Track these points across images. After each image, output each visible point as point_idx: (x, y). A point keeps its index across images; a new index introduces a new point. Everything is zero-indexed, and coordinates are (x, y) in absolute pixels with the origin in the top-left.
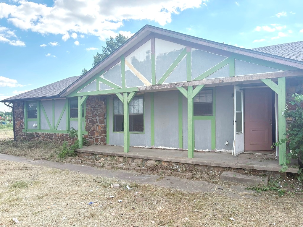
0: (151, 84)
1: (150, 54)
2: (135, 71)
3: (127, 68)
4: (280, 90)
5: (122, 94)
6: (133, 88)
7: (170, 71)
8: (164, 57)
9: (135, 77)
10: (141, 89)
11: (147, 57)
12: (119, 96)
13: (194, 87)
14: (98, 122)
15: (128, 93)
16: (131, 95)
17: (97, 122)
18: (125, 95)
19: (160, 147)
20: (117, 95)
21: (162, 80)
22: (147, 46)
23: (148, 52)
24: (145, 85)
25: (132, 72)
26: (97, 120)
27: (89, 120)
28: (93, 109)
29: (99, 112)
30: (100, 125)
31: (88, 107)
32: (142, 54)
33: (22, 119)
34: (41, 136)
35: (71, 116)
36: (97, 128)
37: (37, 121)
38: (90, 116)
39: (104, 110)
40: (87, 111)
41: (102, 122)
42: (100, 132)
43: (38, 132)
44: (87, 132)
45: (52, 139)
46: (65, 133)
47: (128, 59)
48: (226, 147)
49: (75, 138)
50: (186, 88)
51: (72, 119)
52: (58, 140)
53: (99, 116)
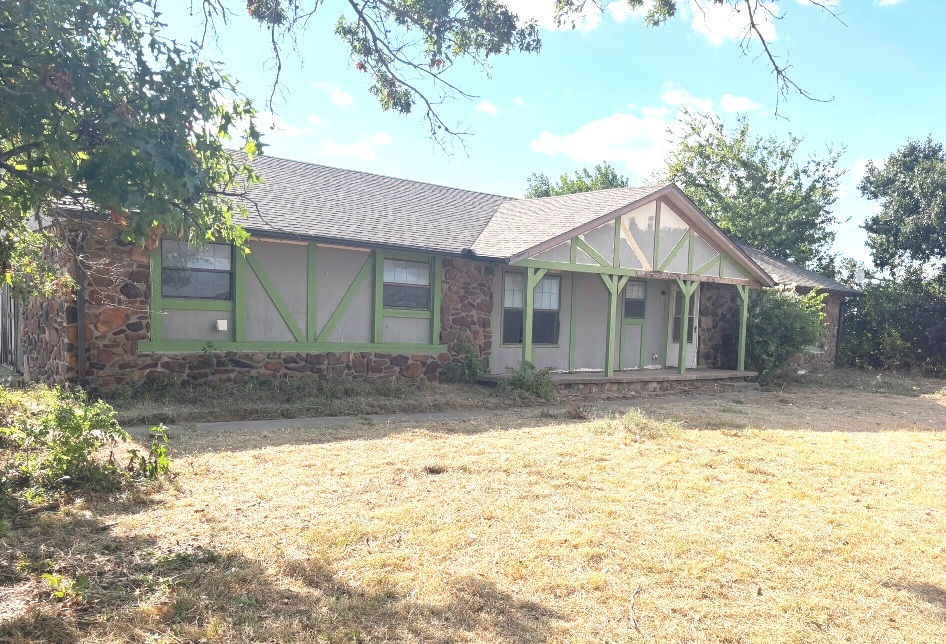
0: (651, 269)
1: (654, 222)
2: (632, 243)
3: (622, 235)
4: (745, 296)
5: (611, 276)
6: (629, 269)
7: (673, 255)
8: (668, 232)
9: (632, 252)
10: (639, 274)
11: (650, 226)
12: (606, 279)
13: (693, 282)
14: (475, 324)
15: (620, 277)
16: (624, 281)
17: (473, 323)
18: (615, 279)
20: (603, 277)
21: (664, 265)
22: (652, 209)
23: (651, 219)
24: (644, 269)
25: (629, 243)
26: (475, 319)
27: (451, 318)
28: (462, 291)
29: (479, 301)
30: (481, 330)
31: (448, 285)
32: (643, 218)
33: (143, 298)
34: (261, 364)
35: (387, 305)
36: (472, 337)
37: (233, 311)
38: (457, 309)
39: (491, 297)
40: (446, 294)
41: (485, 324)
42: (483, 346)
43: (240, 349)
44: (445, 346)
45: (319, 371)
46: (372, 350)
47: (625, 220)
48: (654, 361)
49: (410, 362)
50: (685, 282)
51: (390, 311)
52: (346, 371)
53: (479, 308)
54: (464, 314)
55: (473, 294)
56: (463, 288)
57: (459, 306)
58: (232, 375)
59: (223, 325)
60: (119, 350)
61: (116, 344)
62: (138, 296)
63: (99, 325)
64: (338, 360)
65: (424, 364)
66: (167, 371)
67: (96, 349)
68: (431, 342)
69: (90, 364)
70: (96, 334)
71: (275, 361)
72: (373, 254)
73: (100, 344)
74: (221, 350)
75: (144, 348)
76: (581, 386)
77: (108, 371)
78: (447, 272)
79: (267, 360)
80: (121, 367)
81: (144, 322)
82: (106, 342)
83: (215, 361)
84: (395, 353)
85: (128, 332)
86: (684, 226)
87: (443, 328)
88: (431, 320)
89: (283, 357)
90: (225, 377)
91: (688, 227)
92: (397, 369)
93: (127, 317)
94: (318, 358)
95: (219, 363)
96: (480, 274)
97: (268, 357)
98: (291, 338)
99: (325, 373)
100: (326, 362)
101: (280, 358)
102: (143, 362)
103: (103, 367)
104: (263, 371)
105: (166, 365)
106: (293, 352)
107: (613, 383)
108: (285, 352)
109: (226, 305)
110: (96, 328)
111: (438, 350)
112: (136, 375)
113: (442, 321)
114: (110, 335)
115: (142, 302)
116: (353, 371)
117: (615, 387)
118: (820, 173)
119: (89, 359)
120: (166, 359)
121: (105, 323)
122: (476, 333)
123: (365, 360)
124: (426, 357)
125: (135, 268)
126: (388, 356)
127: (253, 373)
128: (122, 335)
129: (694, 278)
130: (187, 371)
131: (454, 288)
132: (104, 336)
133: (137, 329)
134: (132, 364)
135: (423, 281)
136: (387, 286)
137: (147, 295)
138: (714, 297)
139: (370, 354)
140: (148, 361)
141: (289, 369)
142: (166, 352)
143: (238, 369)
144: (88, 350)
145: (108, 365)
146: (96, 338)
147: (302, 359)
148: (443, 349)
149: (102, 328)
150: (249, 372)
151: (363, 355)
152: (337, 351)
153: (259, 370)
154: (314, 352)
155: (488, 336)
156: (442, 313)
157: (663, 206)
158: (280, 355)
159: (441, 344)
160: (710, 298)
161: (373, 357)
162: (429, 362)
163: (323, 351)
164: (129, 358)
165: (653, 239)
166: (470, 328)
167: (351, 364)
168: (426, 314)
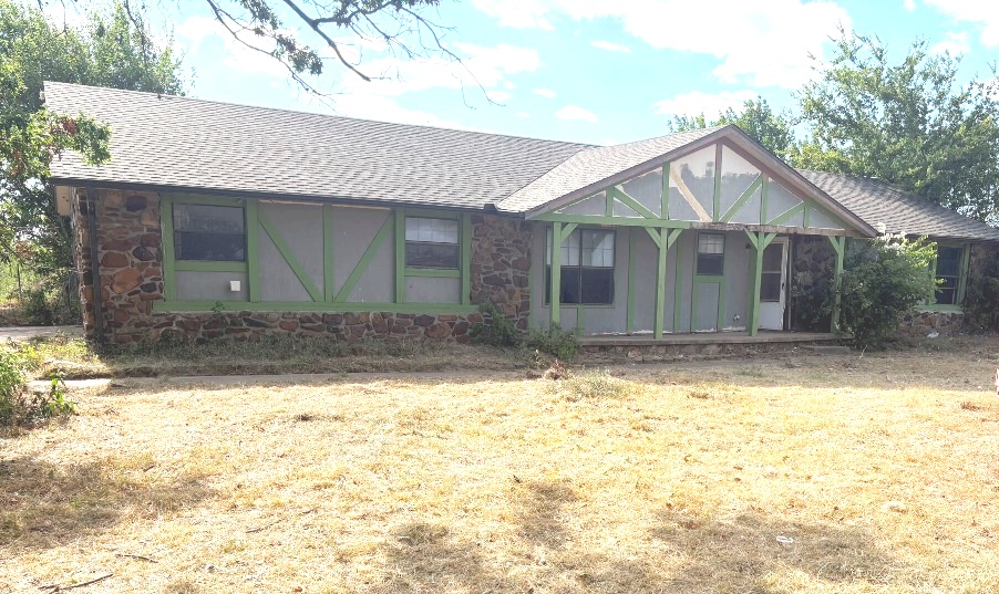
0: (711, 221)
1: (713, 168)
2: (685, 192)
3: (672, 183)
5: (659, 230)
6: (682, 221)
7: (740, 204)
8: (733, 179)
9: (685, 202)
10: (695, 226)
11: (708, 173)
12: (653, 233)
13: (766, 234)
14: (510, 283)
15: (671, 231)
16: (675, 235)
17: (508, 281)
18: (664, 233)
19: (643, 332)
20: (648, 230)
21: (728, 215)
22: (709, 154)
23: (710, 164)
24: (701, 221)
25: (681, 192)
26: (510, 277)
27: (482, 277)
28: (494, 249)
29: (514, 258)
30: (518, 289)
31: (478, 243)
32: (699, 164)
33: (155, 261)
34: (277, 323)
35: (409, 264)
36: (507, 297)
37: (247, 272)
38: (488, 268)
39: (529, 254)
40: (476, 253)
41: (522, 283)
42: (519, 306)
43: (255, 310)
44: (476, 306)
45: (336, 331)
46: (394, 310)
47: (676, 167)
48: (735, 322)
49: (436, 322)
50: (757, 234)
51: (412, 271)
52: (366, 331)
53: (515, 265)
54: (497, 273)
55: (509, 251)
56: (496, 245)
57: (492, 264)
58: (247, 335)
59: (236, 286)
60: (135, 310)
61: (131, 304)
62: (150, 259)
63: (114, 286)
64: (357, 320)
65: (452, 325)
66: (182, 330)
67: (112, 308)
68: (461, 302)
69: (109, 323)
70: (112, 294)
71: (290, 321)
72: (393, 213)
73: (117, 304)
74: (235, 310)
75: (158, 308)
76: (620, 349)
77: (125, 329)
78: (476, 229)
79: (281, 319)
80: (137, 325)
81: (157, 283)
82: (122, 302)
83: (228, 320)
84: (419, 314)
85: (142, 292)
86: (754, 171)
87: (474, 288)
88: (461, 279)
89: (298, 316)
90: (239, 335)
91: (760, 172)
92: (422, 330)
93: (141, 279)
94: (335, 319)
95: (233, 323)
96: (515, 229)
97: (283, 317)
98: (309, 299)
99: (343, 333)
100: (344, 322)
101: (295, 317)
102: (158, 321)
103: (120, 325)
104: (279, 329)
105: (180, 324)
106: (308, 312)
107: (660, 345)
108: (301, 311)
109: (240, 266)
110: (111, 288)
111: (466, 311)
112: (153, 333)
113: (472, 280)
114: (125, 295)
115: (154, 264)
116: (373, 331)
117: (662, 350)
118: (984, 97)
119: (106, 317)
120: (180, 318)
121: (119, 284)
122: (511, 293)
123: (386, 320)
124: (455, 318)
125: (145, 232)
126: (413, 317)
127: (268, 332)
128: (137, 296)
129: (770, 229)
130: (202, 329)
131: (485, 246)
132: (120, 297)
133: (151, 291)
134: (148, 322)
135: (452, 239)
136: (409, 244)
137: (160, 257)
138: (816, 250)
139: (391, 315)
140: (163, 320)
141: (306, 328)
142: (180, 312)
143: (252, 328)
144: (105, 310)
145: (125, 324)
146: (113, 298)
147: (318, 318)
148: (474, 309)
149: (118, 289)
150: (263, 331)
151: (384, 316)
152: (356, 312)
153: (275, 330)
154: (331, 312)
155: (526, 296)
156: (471, 271)
157: (725, 149)
158: (295, 314)
159: (473, 304)
160: (809, 251)
161: (394, 317)
162: (457, 323)
163: (341, 311)
164: (144, 317)
165: (713, 186)
166: (505, 287)
167: (371, 324)
168: (454, 273)
